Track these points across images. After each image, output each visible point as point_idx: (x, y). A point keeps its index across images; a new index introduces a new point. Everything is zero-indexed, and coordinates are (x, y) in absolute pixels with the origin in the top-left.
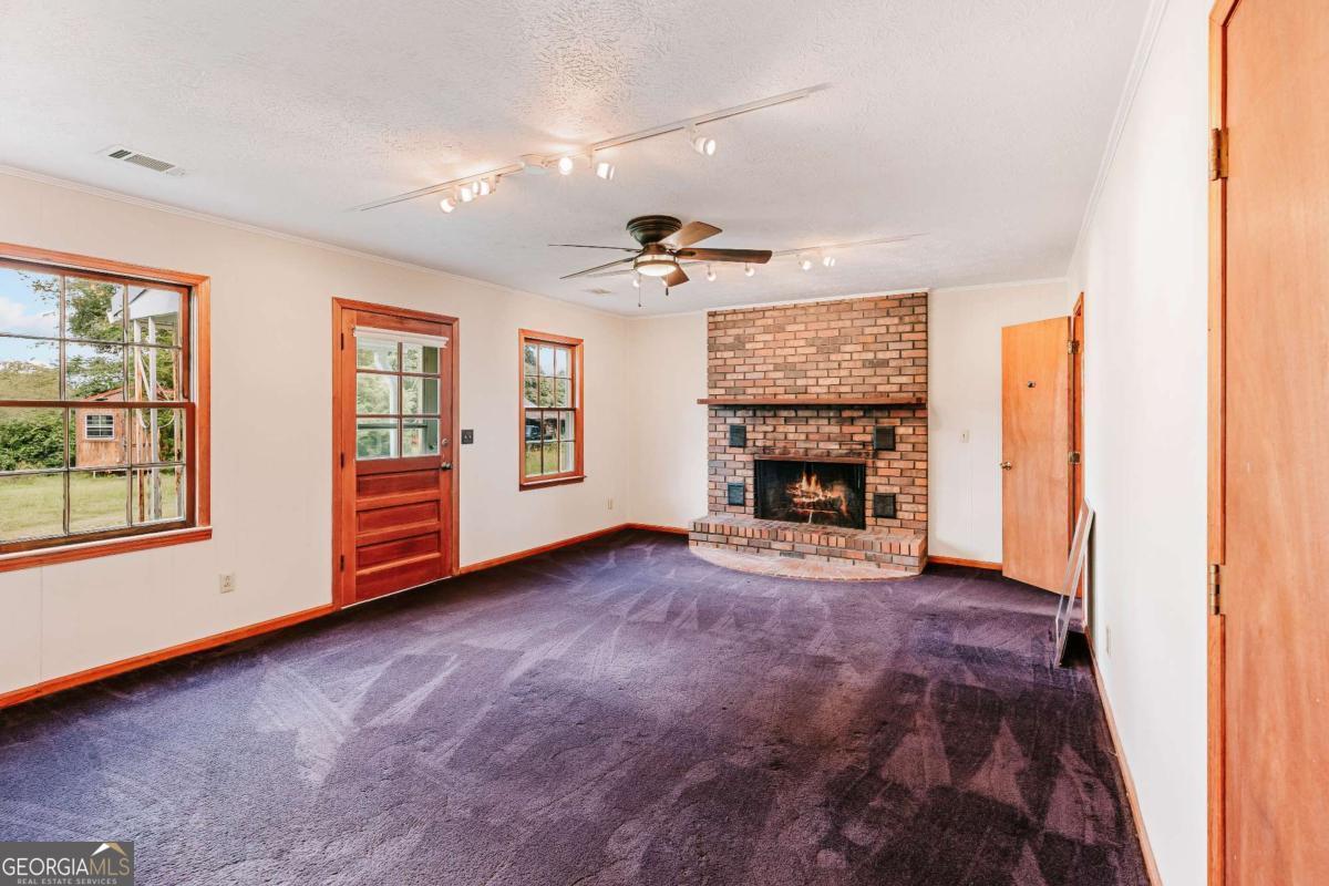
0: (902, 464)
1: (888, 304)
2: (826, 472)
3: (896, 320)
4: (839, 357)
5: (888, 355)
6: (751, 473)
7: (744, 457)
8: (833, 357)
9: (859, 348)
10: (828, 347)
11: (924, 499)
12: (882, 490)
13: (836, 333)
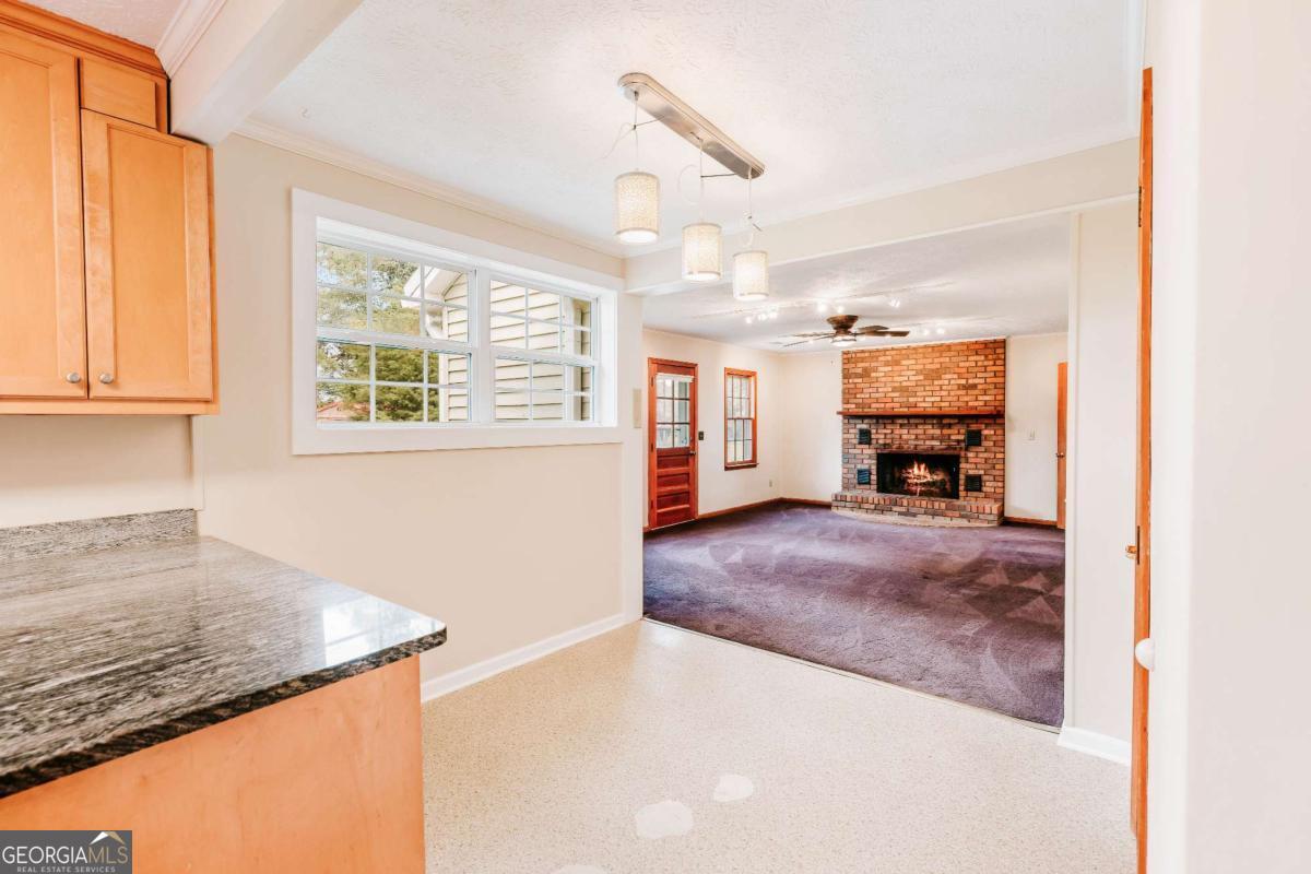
0: (985, 455)
1: (977, 346)
2: (933, 461)
3: (983, 358)
4: (940, 382)
5: (976, 381)
6: (874, 462)
7: (869, 451)
8: (936, 383)
9: (955, 376)
10: (933, 375)
11: (1002, 478)
12: (971, 472)
13: (938, 366)
